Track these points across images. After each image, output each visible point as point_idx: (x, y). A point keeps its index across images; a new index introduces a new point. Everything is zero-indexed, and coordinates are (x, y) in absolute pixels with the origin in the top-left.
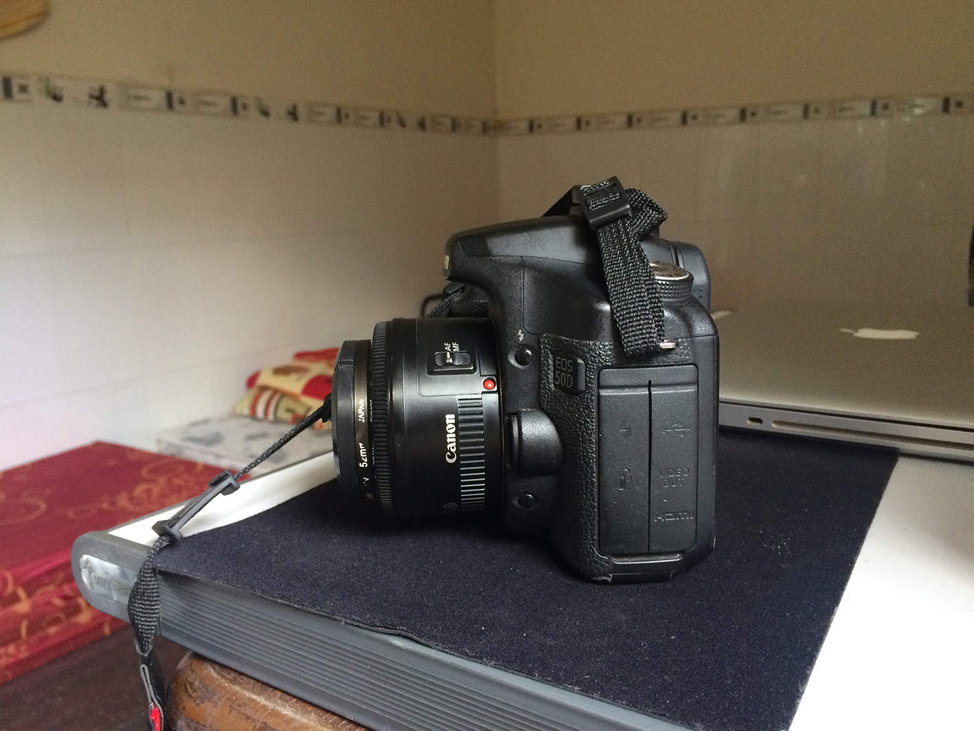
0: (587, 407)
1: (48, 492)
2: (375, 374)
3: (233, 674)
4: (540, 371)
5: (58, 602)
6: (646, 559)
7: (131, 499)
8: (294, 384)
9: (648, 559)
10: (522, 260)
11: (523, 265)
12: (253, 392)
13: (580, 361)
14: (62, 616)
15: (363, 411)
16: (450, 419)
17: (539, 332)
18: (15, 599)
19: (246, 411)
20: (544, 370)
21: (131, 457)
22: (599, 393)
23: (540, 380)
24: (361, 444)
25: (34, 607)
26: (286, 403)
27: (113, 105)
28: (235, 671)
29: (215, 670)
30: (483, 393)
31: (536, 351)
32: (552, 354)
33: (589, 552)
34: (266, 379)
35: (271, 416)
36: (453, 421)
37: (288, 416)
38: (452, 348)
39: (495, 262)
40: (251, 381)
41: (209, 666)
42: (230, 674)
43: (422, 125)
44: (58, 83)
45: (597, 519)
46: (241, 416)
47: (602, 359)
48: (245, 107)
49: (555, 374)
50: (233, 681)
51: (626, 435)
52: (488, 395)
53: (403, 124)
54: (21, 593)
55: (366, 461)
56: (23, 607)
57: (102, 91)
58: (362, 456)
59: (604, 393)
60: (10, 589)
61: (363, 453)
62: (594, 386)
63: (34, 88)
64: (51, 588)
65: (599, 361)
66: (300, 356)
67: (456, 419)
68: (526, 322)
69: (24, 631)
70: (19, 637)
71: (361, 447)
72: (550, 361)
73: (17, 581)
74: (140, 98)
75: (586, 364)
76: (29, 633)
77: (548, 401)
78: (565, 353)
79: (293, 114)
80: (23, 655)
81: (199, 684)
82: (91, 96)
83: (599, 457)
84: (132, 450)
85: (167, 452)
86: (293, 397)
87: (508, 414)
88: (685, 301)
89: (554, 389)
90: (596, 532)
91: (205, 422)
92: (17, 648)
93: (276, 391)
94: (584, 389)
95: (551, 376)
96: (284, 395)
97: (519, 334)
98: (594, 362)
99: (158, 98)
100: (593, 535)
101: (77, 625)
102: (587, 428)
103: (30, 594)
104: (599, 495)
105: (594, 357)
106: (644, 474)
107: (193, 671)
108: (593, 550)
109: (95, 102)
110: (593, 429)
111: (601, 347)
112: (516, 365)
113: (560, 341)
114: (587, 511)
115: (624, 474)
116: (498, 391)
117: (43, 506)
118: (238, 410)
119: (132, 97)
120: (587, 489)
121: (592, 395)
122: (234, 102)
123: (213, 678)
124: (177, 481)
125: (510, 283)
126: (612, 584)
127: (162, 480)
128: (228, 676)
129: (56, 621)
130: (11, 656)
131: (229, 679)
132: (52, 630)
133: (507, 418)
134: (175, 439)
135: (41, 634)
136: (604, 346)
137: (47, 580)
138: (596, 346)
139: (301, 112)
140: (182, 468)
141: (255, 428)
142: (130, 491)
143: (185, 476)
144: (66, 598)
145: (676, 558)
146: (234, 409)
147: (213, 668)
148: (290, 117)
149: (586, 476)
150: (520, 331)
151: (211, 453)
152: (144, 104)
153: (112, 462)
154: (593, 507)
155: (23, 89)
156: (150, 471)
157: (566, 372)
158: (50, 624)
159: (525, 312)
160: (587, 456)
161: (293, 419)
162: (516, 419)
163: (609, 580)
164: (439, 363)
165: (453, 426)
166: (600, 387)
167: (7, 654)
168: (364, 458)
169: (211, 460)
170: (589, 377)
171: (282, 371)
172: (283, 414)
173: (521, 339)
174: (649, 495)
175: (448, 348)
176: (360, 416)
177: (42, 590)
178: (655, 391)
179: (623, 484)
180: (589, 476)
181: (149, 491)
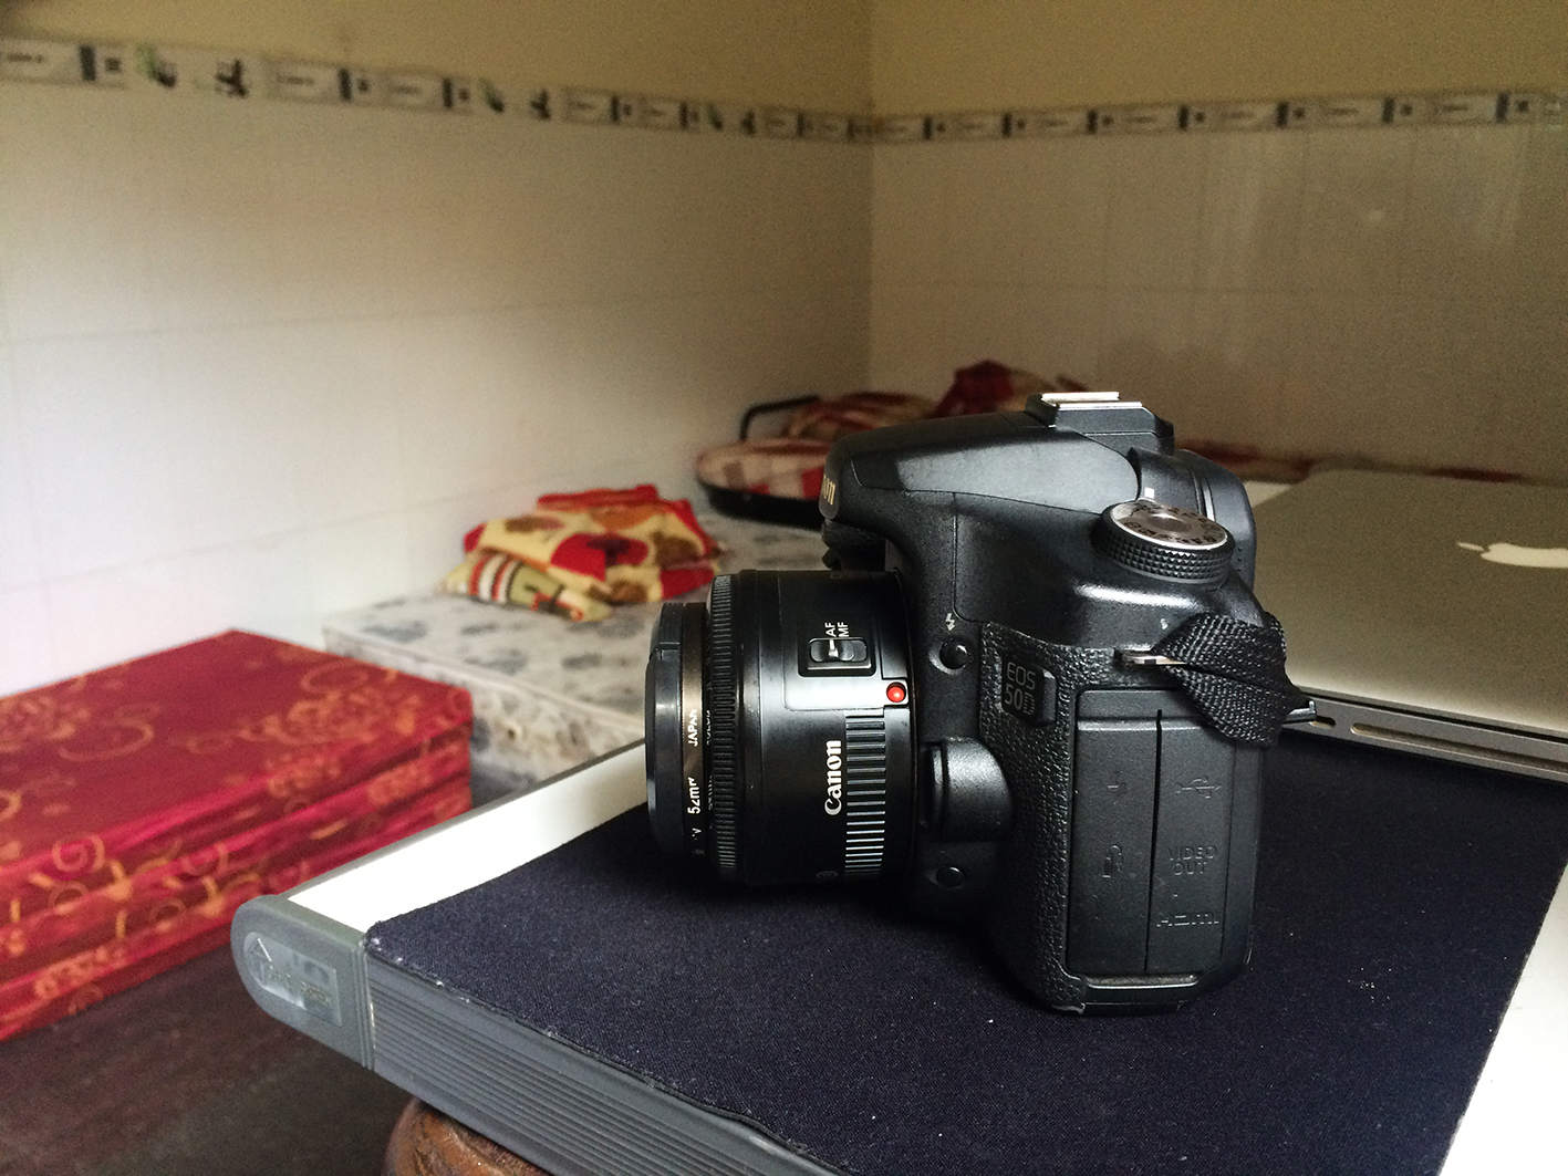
0: (1057, 748)
1: (156, 709)
2: (717, 671)
3: (489, 1149)
4: (980, 680)
5: (173, 883)
6: (1140, 982)
7: (285, 725)
8: (539, 547)
9: (1144, 982)
10: (955, 500)
11: (957, 506)
12: (474, 557)
13: (1048, 675)
14: (178, 904)
15: (696, 727)
16: (833, 747)
17: (981, 619)
18: (106, 878)
19: (463, 588)
20: (988, 680)
21: (285, 657)
22: (1076, 727)
23: (979, 695)
24: (691, 780)
25: (136, 891)
26: (525, 576)
27: (254, 93)
28: (494, 1144)
29: (461, 1137)
30: (886, 707)
31: (975, 649)
32: (1001, 653)
33: (1050, 968)
34: (494, 537)
35: (501, 598)
36: (839, 751)
37: (529, 598)
38: (837, 632)
39: (912, 501)
40: (471, 540)
41: (452, 1129)
42: (484, 1147)
43: (748, 125)
44: (166, 54)
45: (1065, 918)
46: (456, 595)
47: (1085, 675)
48: (465, 96)
49: (1004, 688)
50: (492, 1160)
51: (1118, 794)
52: (893, 710)
53: (718, 125)
54: (117, 869)
55: (698, 804)
56: (120, 890)
57: (238, 68)
58: (692, 797)
59: (1084, 727)
60: (99, 863)
61: (693, 792)
62: (1070, 716)
63: (131, 62)
64: (163, 862)
65: (1079, 677)
66: (548, 500)
67: (843, 747)
68: (960, 601)
69: (120, 927)
70: (112, 936)
71: (691, 784)
72: (997, 666)
73: (111, 852)
74: (297, 81)
75: (1058, 680)
76: (129, 929)
77: (991, 729)
78: (1024, 660)
79: (541, 107)
80: (120, 963)
81: (436, 1160)
82: (221, 78)
83: (1073, 826)
84: (286, 646)
85: (340, 651)
86: (538, 568)
87: (924, 742)
88: (1218, 582)
89: (1001, 710)
90: (1063, 938)
91: (399, 602)
92: (111, 953)
93: (509, 557)
94: (1052, 718)
95: (998, 689)
96: (523, 563)
97: (948, 619)
98: (1072, 679)
99: (328, 79)
100: (1058, 943)
101: (202, 919)
102: (1056, 780)
103: (128, 872)
104: (1070, 883)
105: (1072, 671)
106: (1144, 854)
107: (425, 1136)
108: (1056, 964)
109: (226, 87)
110: (1064, 782)
111: (1083, 655)
112: (942, 668)
113: (1016, 637)
114: (1049, 905)
115: (1111, 854)
116: (909, 705)
117: (149, 733)
118: (450, 586)
119: (285, 79)
120: (1051, 872)
121: (1065, 730)
122: (447, 87)
123: (459, 1151)
124: (356, 698)
125: (935, 536)
126: (1083, 1016)
127: (333, 696)
128: (482, 1151)
129: (170, 912)
130: (103, 964)
131: (484, 1156)
132: (164, 926)
133: (923, 750)
134: (352, 630)
135: (146, 932)
136: (1089, 654)
137: (154, 849)
138: (1076, 654)
139: (555, 105)
140: (364, 677)
141: (478, 615)
142: (284, 711)
143: (368, 690)
144: (185, 877)
145: (1189, 982)
146: (444, 584)
147: (457, 1133)
148: (536, 112)
149: (1051, 854)
150: (950, 615)
151: (408, 654)
152: (303, 90)
153: (254, 665)
154: (1060, 901)
155: (113, 65)
156: (314, 682)
157: (1024, 689)
158: (160, 917)
159: (958, 585)
160: (1054, 823)
161: (536, 602)
162: (938, 753)
163: (1080, 1011)
164: (816, 656)
165: (838, 759)
166: (1078, 718)
167: (96, 964)
168: (696, 800)
169: (409, 666)
170: (1063, 702)
171: (519, 525)
172: (520, 594)
173: (951, 627)
174: (1151, 888)
175: (831, 632)
176: (691, 736)
177: (149, 864)
178: (1166, 727)
179: (1109, 868)
180: (1056, 852)
181: (312, 712)
